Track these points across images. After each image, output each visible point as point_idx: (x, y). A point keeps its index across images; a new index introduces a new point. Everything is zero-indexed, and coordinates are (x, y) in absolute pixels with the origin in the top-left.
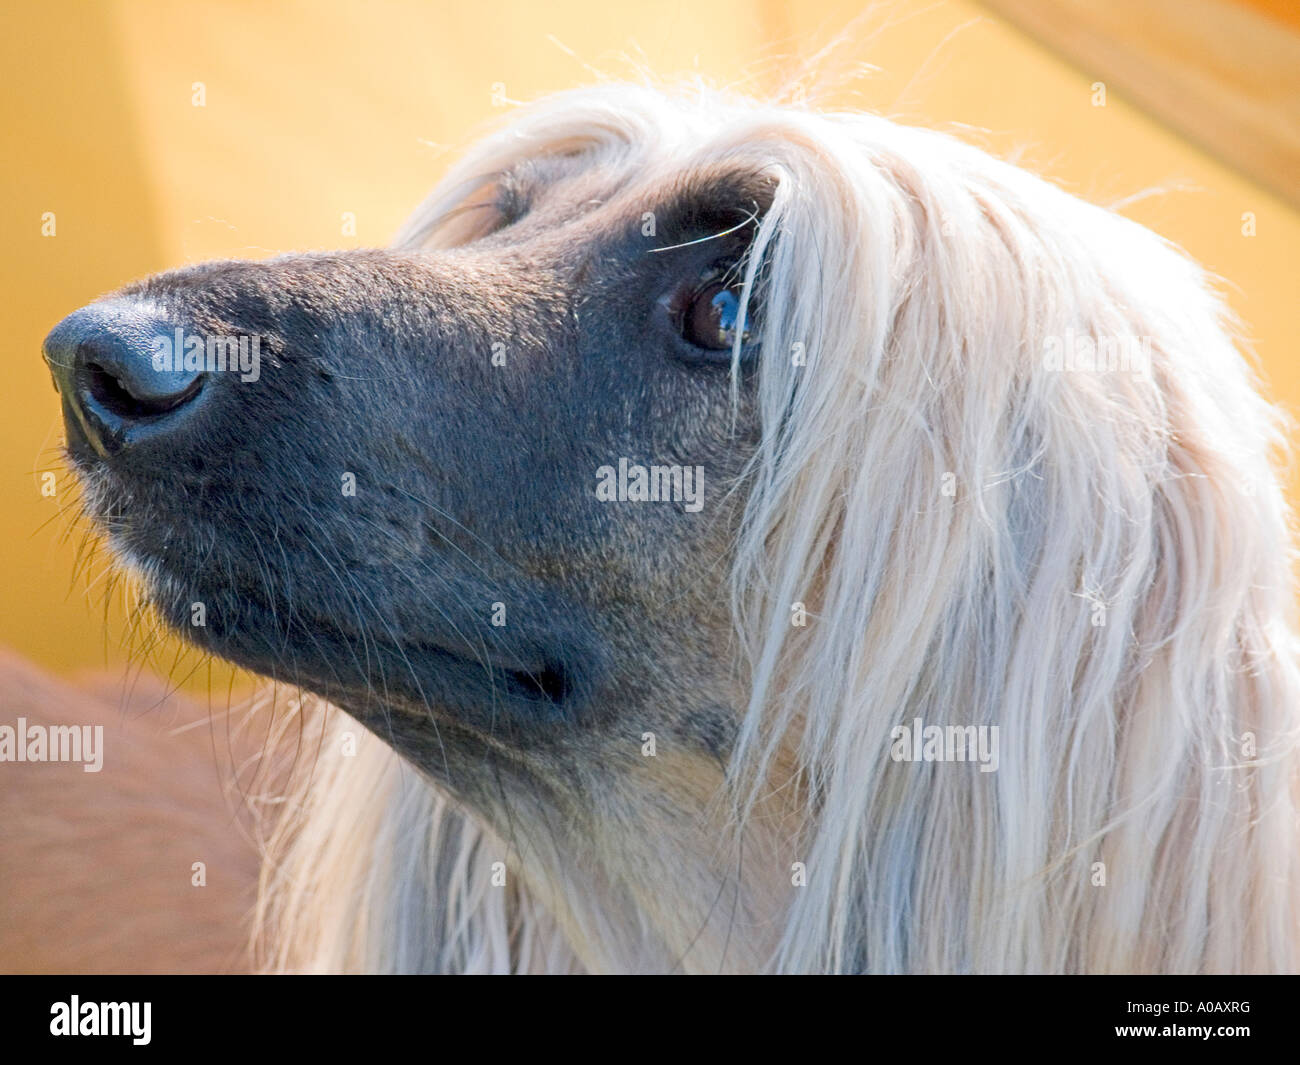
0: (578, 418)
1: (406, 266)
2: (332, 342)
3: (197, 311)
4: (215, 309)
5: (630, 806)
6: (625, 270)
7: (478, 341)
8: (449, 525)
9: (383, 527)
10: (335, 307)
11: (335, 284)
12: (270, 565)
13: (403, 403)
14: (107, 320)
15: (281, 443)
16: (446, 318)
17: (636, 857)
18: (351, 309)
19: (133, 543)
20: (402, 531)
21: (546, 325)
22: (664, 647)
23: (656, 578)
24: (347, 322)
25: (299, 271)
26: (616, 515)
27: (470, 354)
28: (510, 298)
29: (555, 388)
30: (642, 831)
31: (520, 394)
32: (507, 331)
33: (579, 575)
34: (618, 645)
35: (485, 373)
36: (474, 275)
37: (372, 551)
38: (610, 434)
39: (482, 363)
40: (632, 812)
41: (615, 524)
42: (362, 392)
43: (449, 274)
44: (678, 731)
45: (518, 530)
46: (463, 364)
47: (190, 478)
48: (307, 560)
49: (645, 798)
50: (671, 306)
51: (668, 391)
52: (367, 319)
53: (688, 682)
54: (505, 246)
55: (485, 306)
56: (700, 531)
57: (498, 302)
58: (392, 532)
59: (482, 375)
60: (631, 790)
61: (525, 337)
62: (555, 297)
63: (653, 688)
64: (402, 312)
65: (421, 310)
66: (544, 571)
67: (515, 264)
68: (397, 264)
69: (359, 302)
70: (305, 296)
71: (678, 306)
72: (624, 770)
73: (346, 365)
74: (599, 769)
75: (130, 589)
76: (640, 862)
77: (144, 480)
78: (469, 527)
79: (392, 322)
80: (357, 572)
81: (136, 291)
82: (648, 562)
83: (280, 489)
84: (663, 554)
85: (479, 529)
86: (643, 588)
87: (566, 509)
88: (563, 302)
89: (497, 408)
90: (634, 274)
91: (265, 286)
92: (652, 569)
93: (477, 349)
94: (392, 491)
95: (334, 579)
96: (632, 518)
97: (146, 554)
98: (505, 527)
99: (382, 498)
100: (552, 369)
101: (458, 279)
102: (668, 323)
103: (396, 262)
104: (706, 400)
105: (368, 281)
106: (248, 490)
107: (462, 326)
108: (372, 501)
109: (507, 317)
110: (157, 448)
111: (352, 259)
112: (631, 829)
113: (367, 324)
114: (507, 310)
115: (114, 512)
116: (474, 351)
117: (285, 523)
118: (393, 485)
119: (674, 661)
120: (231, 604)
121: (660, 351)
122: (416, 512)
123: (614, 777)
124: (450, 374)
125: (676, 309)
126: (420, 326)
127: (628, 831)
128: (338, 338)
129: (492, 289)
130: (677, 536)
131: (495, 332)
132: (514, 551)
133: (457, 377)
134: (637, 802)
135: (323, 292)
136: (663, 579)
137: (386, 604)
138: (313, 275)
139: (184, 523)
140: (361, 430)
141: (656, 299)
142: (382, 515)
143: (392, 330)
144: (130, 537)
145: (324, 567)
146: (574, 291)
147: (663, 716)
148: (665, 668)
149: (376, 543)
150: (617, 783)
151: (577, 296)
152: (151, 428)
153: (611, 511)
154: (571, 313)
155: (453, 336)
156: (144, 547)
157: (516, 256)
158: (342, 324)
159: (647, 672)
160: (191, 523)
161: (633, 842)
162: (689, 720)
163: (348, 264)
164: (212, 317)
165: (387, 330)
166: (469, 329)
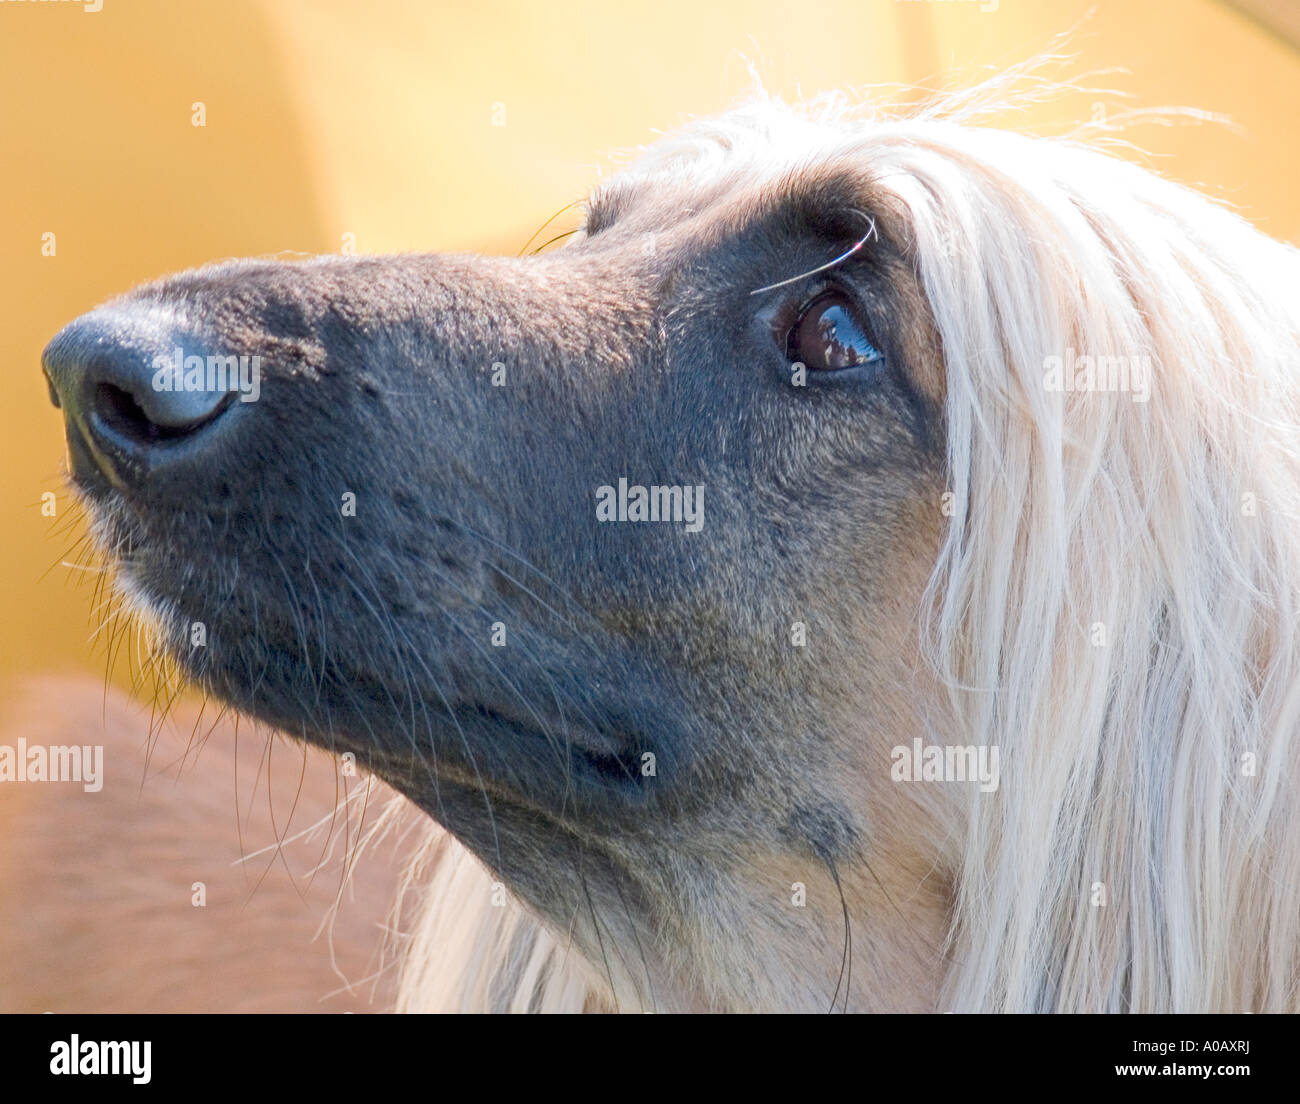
0: (665, 443)
1: (463, 270)
2: (377, 355)
3: (221, 320)
4: (241, 316)
5: (733, 911)
6: (719, 280)
7: (547, 356)
8: (519, 567)
9: (433, 569)
10: (379, 315)
11: (379, 289)
12: (304, 607)
13: (461, 425)
14: (119, 333)
15: (314, 466)
16: (509, 330)
17: (740, 971)
18: (397, 318)
19: (145, 582)
20: (460, 573)
21: (626, 339)
22: (770, 724)
23: (759, 631)
24: (393, 332)
25: (338, 273)
26: (712, 558)
27: (538, 371)
28: (585, 308)
29: (639, 411)
30: (748, 942)
31: (597, 416)
32: (581, 345)
33: (670, 631)
34: (711, 718)
35: (556, 391)
36: (542, 283)
37: (421, 595)
38: (702, 463)
39: (553, 380)
40: (736, 919)
41: (710, 568)
42: (412, 410)
43: (513, 281)
44: (782, 831)
45: (599, 573)
46: (529, 380)
47: (213, 507)
48: (345, 602)
49: (751, 904)
50: (773, 323)
51: (768, 413)
52: (416, 327)
53: (795, 770)
54: (582, 254)
55: (555, 317)
56: (807, 575)
57: (572, 314)
58: (445, 574)
59: (553, 394)
60: (734, 892)
61: (602, 351)
62: (637, 308)
63: (754, 775)
64: (457, 321)
65: (481, 320)
66: (627, 625)
67: (591, 271)
68: (453, 268)
69: (407, 309)
70: (345, 301)
71: (782, 323)
72: (726, 869)
73: (393, 380)
74: (697, 866)
75: (142, 634)
76: (745, 978)
77: (164, 512)
78: (542, 569)
79: (445, 332)
80: (405, 620)
81: (150, 293)
82: (749, 613)
83: (314, 517)
84: (765, 603)
85: (554, 571)
86: (745, 644)
87: (654, 550)
88: (646, 313)
89: (571, 433)
90: (729, 284)
91: (298, 292)
92: (753, 622)
93: (547, 364)
94: (447, 525)
95: (378, 625)
96: (729, 560)
97: (159, 596)
98: (584, 569)
99: (435, 532)
100: (634, 388)
101: (523, 287)
102: (770, 340)
103: (451, 266)
104: (813, 420)
105: (419, 288)
106: (278, 519)
107: (528, 340)
108: (422, 536)
109: (580, 329)
110: (178, 475)
111: (401, 263)
112: (735, 936)
113: (417, 334)
114: (580, 321)
115: (125, 547)
116: (542, 366)
117: (320, 555)
118: (448, 516)
119: (781, 744)
120: (257, 652)
121: (760, 372)
122: (476, 549)
123: (715, 877)
124: (515, 392)
125: (779, 326)
126: (478, 337)
127: (732, 940)
128: (383, 349)
129: (565, 298)
130: (781, 581)
131: (566, 346)
132: (593, 600)
133: (524, 396)
134: (743, 907)
135: (365, 297)
136: (767, 634)
137: (437, 657)
138: (353, 278)
139: (206, 560)
140: (413, 457)
141: (754, 313)
142: (433, 552)
143: (446, 342)
144: (142, 576)
145: (367, 612)
146: (659, 302)
147: (765, 810)
148: (769, 751)
149: (426, 586)
150: (719, 883)
151: (664, 308)
152: (168, 453)
153: (706, 553)
154: (656, 325)
155: (519, 349)
156: (159, 586)
157: (593, 264)
158: (387, 334)
159: (747, 754)
160: (213, 558)
161: (737, 953)
162: (794, 818)
163: (396, 267)
164: (239, 325)
165: (440, 341)
166: (536, 341)
